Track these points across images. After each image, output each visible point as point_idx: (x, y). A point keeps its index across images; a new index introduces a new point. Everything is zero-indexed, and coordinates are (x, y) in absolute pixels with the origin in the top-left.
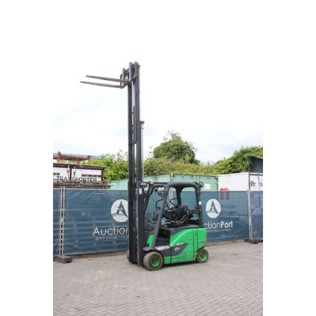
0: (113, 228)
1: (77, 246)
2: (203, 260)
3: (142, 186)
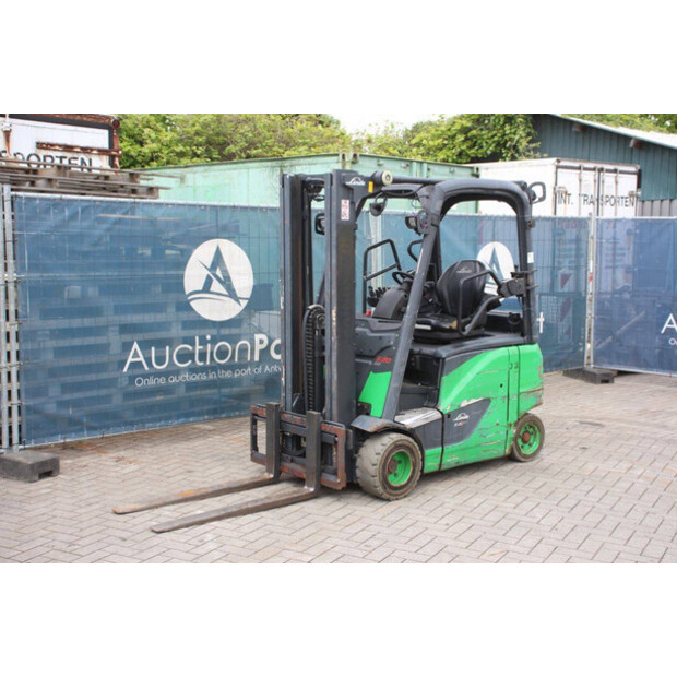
0: (193, 344)
1: (51, 408)
2: (527, 450)
3: (350, 189)
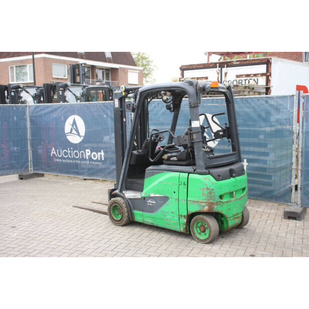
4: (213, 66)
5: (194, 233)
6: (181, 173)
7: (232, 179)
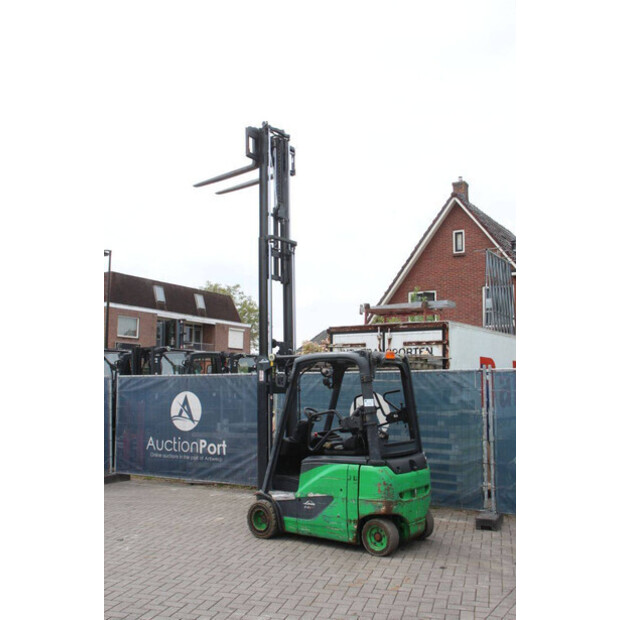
4: (373, 329)
5: (367, 544)
6: (351, 466)
7: (413, 473)
